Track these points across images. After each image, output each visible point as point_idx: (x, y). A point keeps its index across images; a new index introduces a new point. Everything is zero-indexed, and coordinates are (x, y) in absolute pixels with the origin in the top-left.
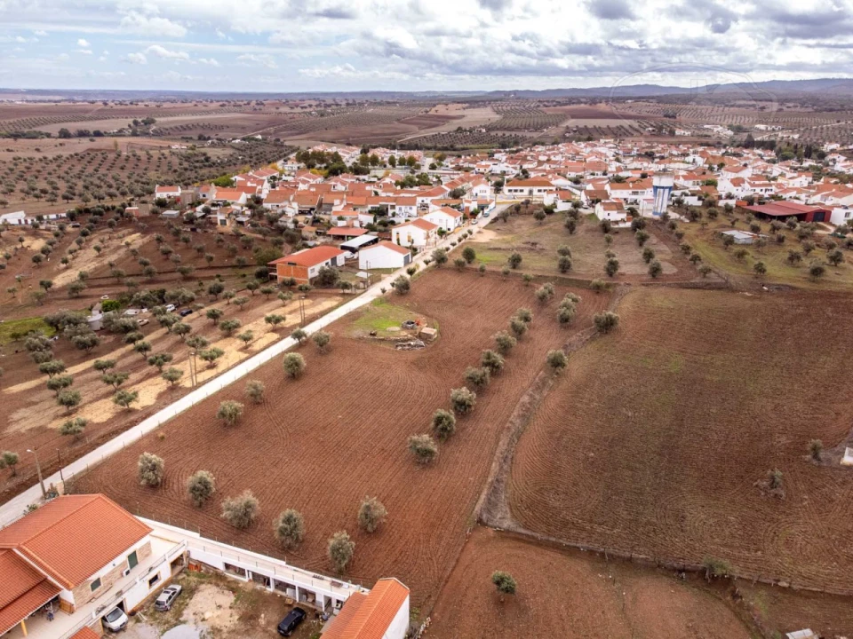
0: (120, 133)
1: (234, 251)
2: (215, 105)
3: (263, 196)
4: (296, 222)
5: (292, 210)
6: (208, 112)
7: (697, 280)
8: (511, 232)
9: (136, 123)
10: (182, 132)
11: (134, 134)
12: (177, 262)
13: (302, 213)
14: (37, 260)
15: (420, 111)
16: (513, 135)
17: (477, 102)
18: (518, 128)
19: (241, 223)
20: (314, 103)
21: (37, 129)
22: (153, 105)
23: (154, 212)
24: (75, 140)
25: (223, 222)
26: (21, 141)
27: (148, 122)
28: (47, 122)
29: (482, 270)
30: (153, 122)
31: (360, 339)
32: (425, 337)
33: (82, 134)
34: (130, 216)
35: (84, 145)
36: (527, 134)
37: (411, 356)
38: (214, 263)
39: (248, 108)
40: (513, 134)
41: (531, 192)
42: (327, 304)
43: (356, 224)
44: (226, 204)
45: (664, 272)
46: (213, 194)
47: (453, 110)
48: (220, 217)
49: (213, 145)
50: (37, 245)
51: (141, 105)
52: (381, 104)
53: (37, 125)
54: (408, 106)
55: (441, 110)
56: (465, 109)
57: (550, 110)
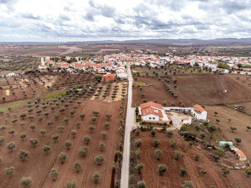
7: (182, 74)
8: (138, 70)
13: (86, 69)
16: (91, 53)
17: (69, 45)
41: (131, 63)
47: (65, 47)
56: (68, 47)
57: (93, 47)
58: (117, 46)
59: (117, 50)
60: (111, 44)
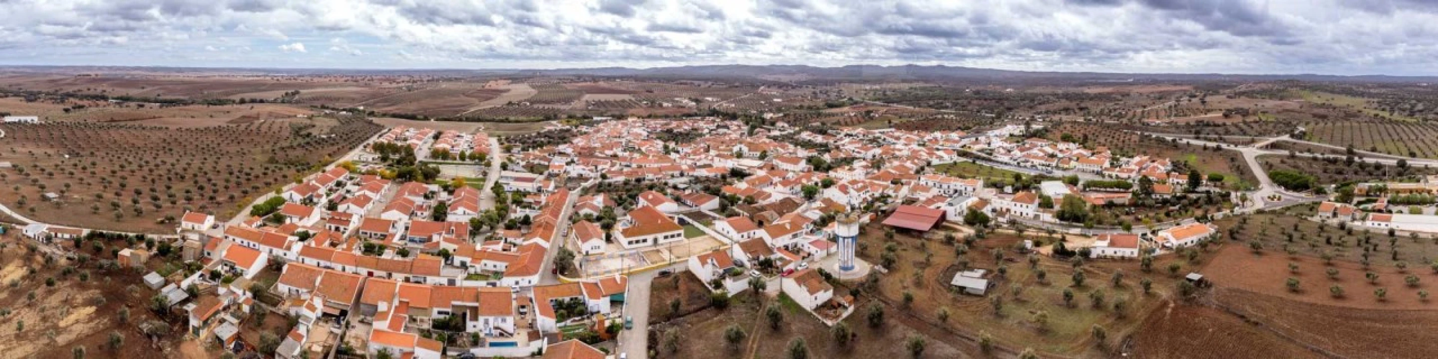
0: (275, 102)
9: (287, 94)
10: (312, 102)
11: (283, 102)
15: (478, 86)
16: (550, 109)
17: (516, 79)
18: (551, 102)
22: (304, 79)
27: (296, 97)
30: (297, 93)
40: (550, 106)
41: (655, 240)
47: (502, 85)
52: (450, 80)
54: (470, 82)
55: (492, 85)
56: (509, 84)
57: (569, 86)
58: (631, 85)
59: (626, 97)
60: (614, 78)
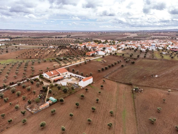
0: (65, 37)
1: (81, 52)
2: (82, 33)
3: (86, 45)
4: (90, 49)
5: (90, 47)
6: (80, 34)
7: (152, 58)
8: (125, 51)
9: (68, 36)
10: (75, 37)
11: (67, 38)
12: (73, 53)
13: (92, 48)
14: (54, 52)
15: (121, 34)
18: (140, 38)
19: (82, 49)
20: (100, 33)
21: (52, 37)
22: (70, 33)
23: (70, 47)
24: (58, 38)
25: (80, 49)
26: (50, 38)
27: (70, 36)
28: (53, 36)
29: (117, 56)
31: (95, 61)
32: (105, 62)
33: (59, 38)
34: (67, 47)
35: (59, 39)
36: (142, 39)
37: (102, 64)
38: (78, 54)
39: (87, 34)
42: (92, 58)
43: (100, 50)
44: (81, 46)
45: (146, 57)
46: (79, 45)
47: (128, 34)
48: (79, 48)
49: (80, 40)
50: (54, 50)
51: (69, 33)
52: (113, 33)
53: (52, 36)
54: (119, 33)
55: (126, 34)
56: (130, 34)
58: (172, 34)
59: (166, 37)
